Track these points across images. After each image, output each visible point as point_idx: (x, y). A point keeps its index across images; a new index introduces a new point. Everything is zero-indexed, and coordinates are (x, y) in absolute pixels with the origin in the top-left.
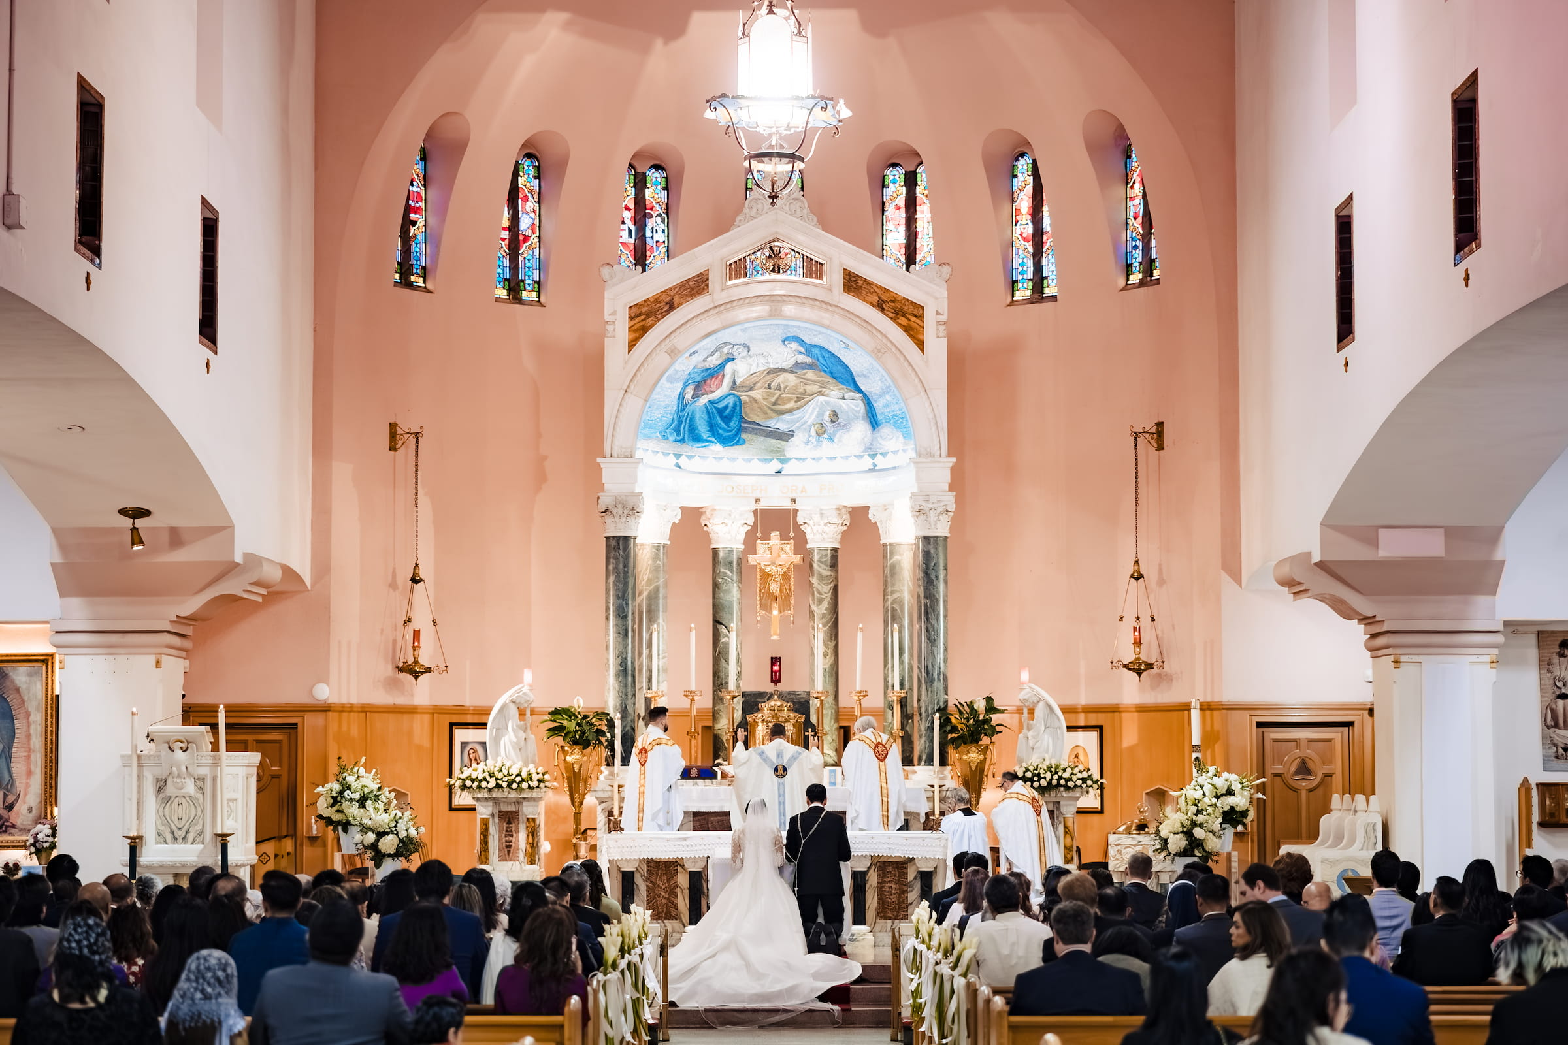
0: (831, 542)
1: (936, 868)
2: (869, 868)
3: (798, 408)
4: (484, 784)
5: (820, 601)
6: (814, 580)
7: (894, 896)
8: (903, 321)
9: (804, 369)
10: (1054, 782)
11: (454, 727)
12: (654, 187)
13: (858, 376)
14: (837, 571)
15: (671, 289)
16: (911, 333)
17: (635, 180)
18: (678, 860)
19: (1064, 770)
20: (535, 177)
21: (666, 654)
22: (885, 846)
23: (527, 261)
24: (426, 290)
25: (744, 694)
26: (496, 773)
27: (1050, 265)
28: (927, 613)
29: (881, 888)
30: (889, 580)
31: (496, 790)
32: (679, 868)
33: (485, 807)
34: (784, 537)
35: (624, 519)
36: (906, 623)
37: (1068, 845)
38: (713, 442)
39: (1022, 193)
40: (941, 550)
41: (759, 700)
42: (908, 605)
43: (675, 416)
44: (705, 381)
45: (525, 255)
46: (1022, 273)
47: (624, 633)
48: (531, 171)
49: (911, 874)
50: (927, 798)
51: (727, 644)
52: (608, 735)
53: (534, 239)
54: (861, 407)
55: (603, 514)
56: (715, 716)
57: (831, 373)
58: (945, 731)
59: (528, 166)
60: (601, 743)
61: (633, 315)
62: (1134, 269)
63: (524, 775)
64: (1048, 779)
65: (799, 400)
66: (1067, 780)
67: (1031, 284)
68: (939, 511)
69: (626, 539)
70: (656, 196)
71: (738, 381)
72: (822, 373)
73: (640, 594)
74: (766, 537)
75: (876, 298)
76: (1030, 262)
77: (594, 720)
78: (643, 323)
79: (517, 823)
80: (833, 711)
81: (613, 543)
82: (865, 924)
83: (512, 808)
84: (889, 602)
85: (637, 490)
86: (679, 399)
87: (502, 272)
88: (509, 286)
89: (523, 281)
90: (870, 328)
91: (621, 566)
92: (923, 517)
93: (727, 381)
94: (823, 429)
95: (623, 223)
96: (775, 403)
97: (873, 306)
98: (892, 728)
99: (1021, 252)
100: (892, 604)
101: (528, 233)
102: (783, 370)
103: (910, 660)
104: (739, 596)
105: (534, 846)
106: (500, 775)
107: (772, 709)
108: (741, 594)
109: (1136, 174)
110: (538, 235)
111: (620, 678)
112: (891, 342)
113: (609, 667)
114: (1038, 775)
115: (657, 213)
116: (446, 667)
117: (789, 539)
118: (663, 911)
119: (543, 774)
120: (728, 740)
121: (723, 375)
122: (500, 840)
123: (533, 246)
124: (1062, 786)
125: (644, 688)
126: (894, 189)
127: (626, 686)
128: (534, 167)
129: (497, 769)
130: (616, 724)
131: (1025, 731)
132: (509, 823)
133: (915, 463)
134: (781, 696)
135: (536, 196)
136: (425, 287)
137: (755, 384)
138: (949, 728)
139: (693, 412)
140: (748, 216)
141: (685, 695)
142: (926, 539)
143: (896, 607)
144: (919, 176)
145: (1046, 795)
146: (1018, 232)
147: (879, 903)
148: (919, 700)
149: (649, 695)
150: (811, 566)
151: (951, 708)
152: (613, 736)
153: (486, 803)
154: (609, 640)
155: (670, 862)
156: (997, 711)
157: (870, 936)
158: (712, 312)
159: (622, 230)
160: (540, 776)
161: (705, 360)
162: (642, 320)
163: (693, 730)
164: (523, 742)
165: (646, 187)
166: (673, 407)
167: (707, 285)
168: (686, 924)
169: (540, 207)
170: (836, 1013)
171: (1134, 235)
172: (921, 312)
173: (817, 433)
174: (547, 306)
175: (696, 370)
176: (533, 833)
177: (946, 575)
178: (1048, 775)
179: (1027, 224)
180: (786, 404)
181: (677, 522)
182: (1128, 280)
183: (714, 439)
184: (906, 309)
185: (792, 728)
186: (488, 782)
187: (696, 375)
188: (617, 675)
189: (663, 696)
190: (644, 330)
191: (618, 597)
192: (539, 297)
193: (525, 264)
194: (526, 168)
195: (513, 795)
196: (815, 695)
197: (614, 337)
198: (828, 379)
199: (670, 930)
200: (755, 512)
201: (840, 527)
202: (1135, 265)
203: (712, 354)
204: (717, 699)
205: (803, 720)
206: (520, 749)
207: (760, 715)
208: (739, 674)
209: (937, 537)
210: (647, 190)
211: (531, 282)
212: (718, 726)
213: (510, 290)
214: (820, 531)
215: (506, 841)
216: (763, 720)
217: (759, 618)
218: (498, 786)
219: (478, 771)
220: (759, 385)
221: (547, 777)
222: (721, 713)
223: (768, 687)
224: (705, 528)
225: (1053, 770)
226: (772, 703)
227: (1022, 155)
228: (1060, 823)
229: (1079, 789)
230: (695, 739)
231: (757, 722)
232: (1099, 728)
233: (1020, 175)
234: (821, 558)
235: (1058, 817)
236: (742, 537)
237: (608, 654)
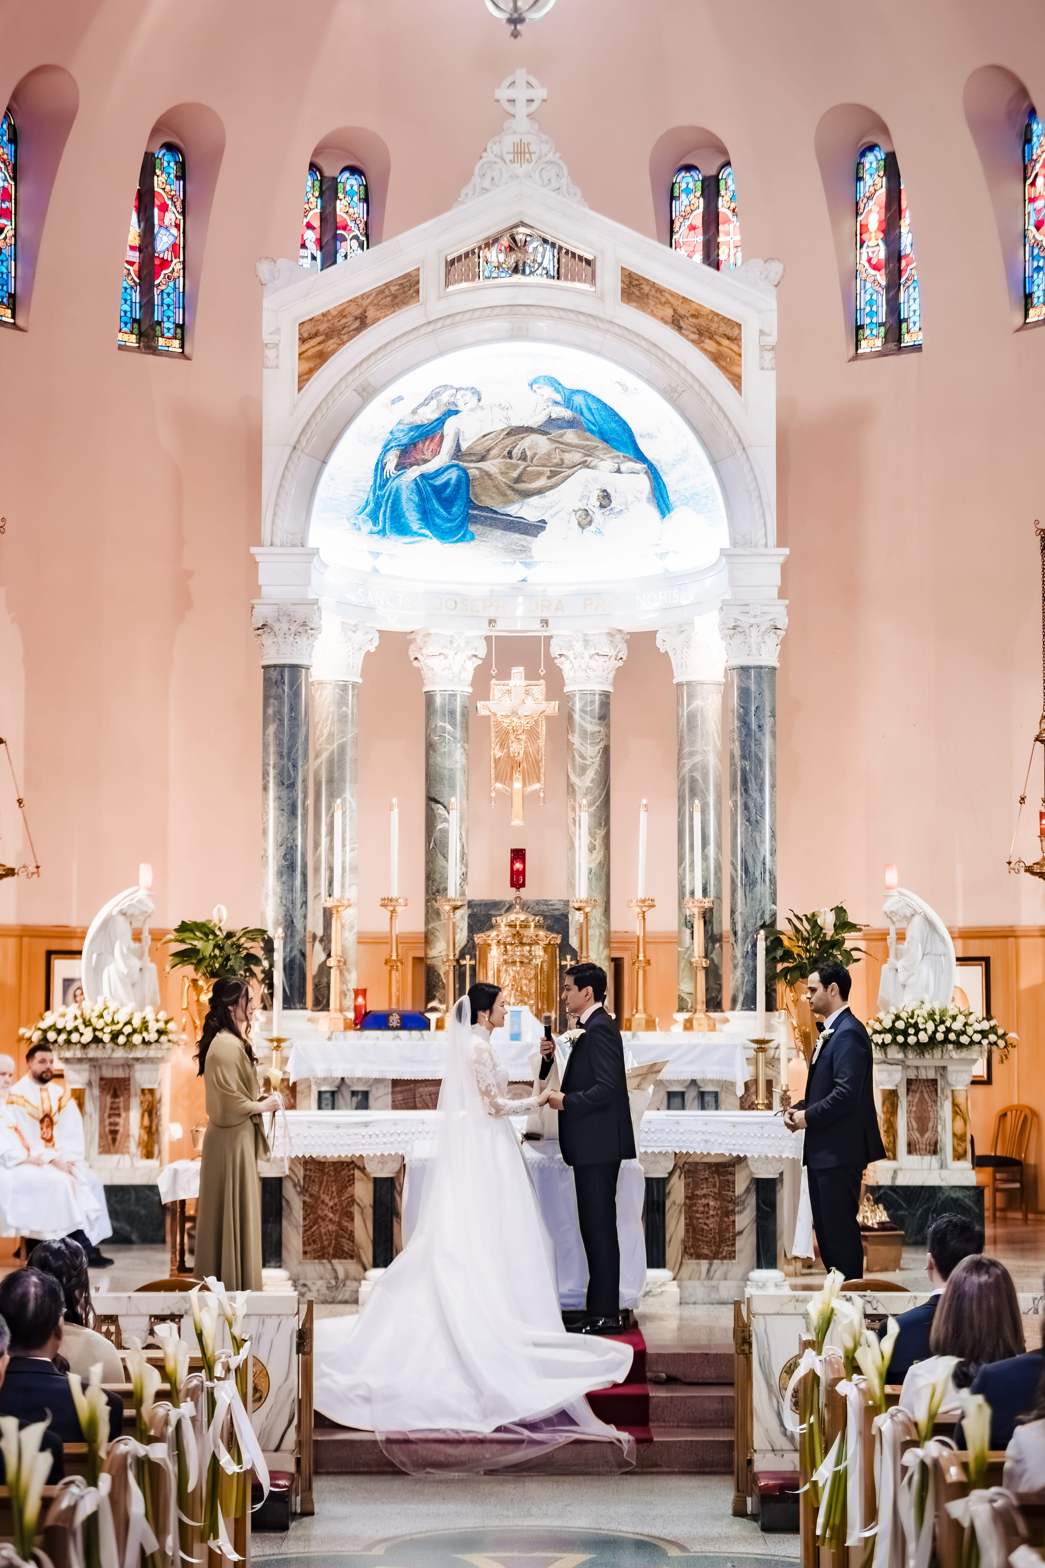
0: (600, 683)
1: (781, 1174)
2: (671, 1174)
3: (551, 488)
4: (75, 1037)
5: (584, 770)
6: (575, 739)
7: (711, 1220)
8: (710, 345)
9: (560, 428)
10: (940, 1037)
11: (53, 957)
12: (348, 199)
13: (641, 436)
14: (608, 726)
15: (363, 296)
16: (723, 363)
17: (321, 187)
18: (354, 1159)
19: (954, 1018)
20: (177, 178)
21: (356, 846)
22: (699, 1137)
23: (165, 296)
24: (14, 326)
25: (471, 904)
26: (94, 1021)
27: (911, 301)
28: (745, 781)
29: (690, 1206)
30: (685, 735)
31: (93, 1046)
32: (357, 1173)
33: (78, 1072)
34: (531, 675)
35: (292, 639)
36: (711, 799)
37: (959, 1132)
38: (427, 536)
39: (871, 203)
40: (765, 686)
41: (493, 912)
42: (715, 773)
43: (371, 494)
44: (415, 445)
45: (163, 287)
46: (871, 314)
47: (291, 810)
48: (173, 169)
49: (741, 1184)
50: (747, 1059)
51: (445, 832)
52: (266, 964)
53: (176, 264)
54: (643, 483)
55: (260, 631)
56: (428, 939)
57: (601, 434)
58: (775, 958)
59: (168, 163)
60: (253, 974)
61: (305, 335)
62: (1035, 300)
63: (137, 1023)
64: (930, 1032)
65: (553, 474)
66: (959, 1034)
67: (882, 329)
68: (763, 629)
69: (295, 668)
70: (351, 211)
71: (464, 446)
72: (588, 434)
73: (317, 756)
74: (504, 675)
75: (669, 312)
76: (882, 300)
77: (243, 940)
78: (320, 347)
79: (126, 1096)
80: (602, 931)
81: (274, 675)
82: (664, 1266)
83: (120, 1074)
84: (686, 769)
85: (311, 596)
86: (376, 470)
87: (128, 309)
88: (139, 329)
89: (159, 323)
90: (660, 355)
91: (286, 710)
92: (739, 638)
93: (448, 446)
94: (589, 519)
95: (304, 246)
96: (518, 480)
97: (666, 322)
98: (691, 955)
99: (868, 285)
100: (691, 770)
101: (168, 256)
102: (529, 430)
103: (717, 854)
104: (464, 762)
105: (152, 1132)
106: (99, 1024)
107: (511, 926)
108: (467, 759)
109: (1038, 166)
110: (182, 259)
111: (284, 878)
112: (693, 376)
113: (267, 862)
114: (915, 1025)
115: (354, 234)
116: (38, 867)
117: (539, 678)
118: (329, 1245)
119: (167, 1022)
120: (446, 973)
121: (442, 437)
122: (102, 1121)
123: (175, 274)
124: (950, 1042)
125: (323, 895)
126: (686, 202)
127: (291, 890)
128: (176, 163)
129: (96, 1013)
130: (275, 946)
131: (891, 959)
132: (115, 1095)
133: (729, 556)
134: (525, 907)
135: (179, 204)
136: (14, 323)
137: (488, 451)
138: (779, 953)
139: (397, 490)
140: (478, 188)
141: (382, 905)
142: (744, 670)
143: (698, 776)
144: (722, 183)
145: (927, 1056)
146: (865, 257)
147: (687, 1231)
148: (733, 912)
149: (329, 905)
150: (570, 718)
151: (782, 925)
152: (272, 966)
153: (78, 1067)
154: (267, 820)
155: (342, 1163)
156: (852, 927)
157: (673, 1288)
158: (423, 330)
159: (303, 257)
160: (161, 1025)
161: (414, 412)
162: (319, 343)
163: (394, 958)
164: (137, 975)
165: (337, 198)
166: (368, 480)
167: (418, 292)
168: (367, 1265)
169: (184, 219)
170: (626, 1447)
171: (1036, 251)
172: (737, 332)
173: (579, 524)
174: (194, 358)
175: (401, 427)
176: (151, 1111)
177: (774, 725)
178: (931, 1027)
179: (878, 245)
180: (532, 481)
181: (373, 650)
182: (1026, 316)
183: (427, 532)
184: (714, 327)
185: (542, 953)
186: (82, 1034)
187: (402, 434)
188: (280, 874)
189: (350, 905)
190: (322, 357)
191: (281, 756)
192: (182, 347)
193: (163, 299)
194: (165, 164)
195: (120, 1054)
196: (577, 905)
197: (277, 367)
198: (596, 442)
199: (341, 1275)
200: (488, 639)
201: (613, 661)
202: (1036, 295)
203: (425, 404)
204: (432, 913)
205: (559, 941)
206: (133, 985)
207: (494, 934)
208: (464, 876)
209: (761, 667)
210: (338, 201)
211: (171, 326)
212: (433, 953)
213: (141, 335)
214: (584, 666)
215: (111, 1124)
216: (498, 942)
217: (493, 795)
218: (96, 1040)
219: (67, 1018)
220: (494, 452)
221: (171, 1026)
222: (437, 933)
223: (507, 893)
224: (415, 664)
225: (937, 1017)
226: (512, 917)
227: (871, 148)
228: (947, 1098)
229: (977, 1047)
230: (397, 970)
231: (489, 945)
232: (986, 961)
233: (867, 177)
234: (585, 705)
235: (942, 1090)
236: (468, 675)
237: (266, 841)
